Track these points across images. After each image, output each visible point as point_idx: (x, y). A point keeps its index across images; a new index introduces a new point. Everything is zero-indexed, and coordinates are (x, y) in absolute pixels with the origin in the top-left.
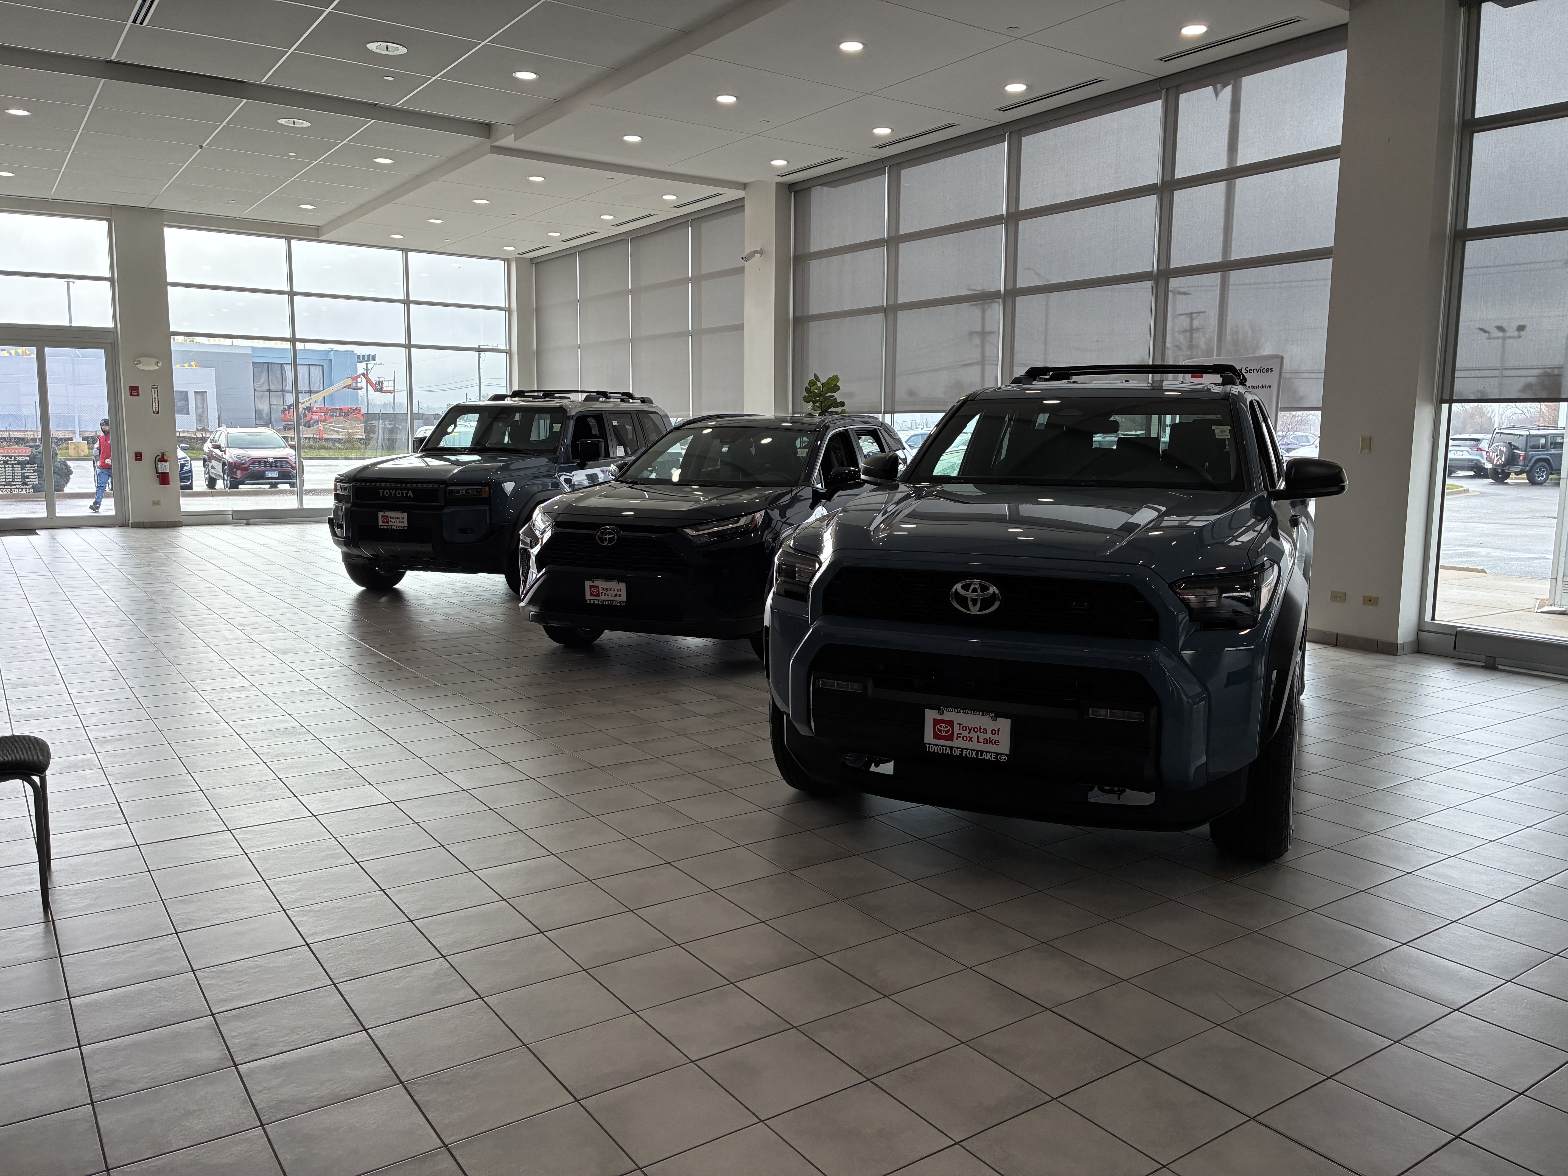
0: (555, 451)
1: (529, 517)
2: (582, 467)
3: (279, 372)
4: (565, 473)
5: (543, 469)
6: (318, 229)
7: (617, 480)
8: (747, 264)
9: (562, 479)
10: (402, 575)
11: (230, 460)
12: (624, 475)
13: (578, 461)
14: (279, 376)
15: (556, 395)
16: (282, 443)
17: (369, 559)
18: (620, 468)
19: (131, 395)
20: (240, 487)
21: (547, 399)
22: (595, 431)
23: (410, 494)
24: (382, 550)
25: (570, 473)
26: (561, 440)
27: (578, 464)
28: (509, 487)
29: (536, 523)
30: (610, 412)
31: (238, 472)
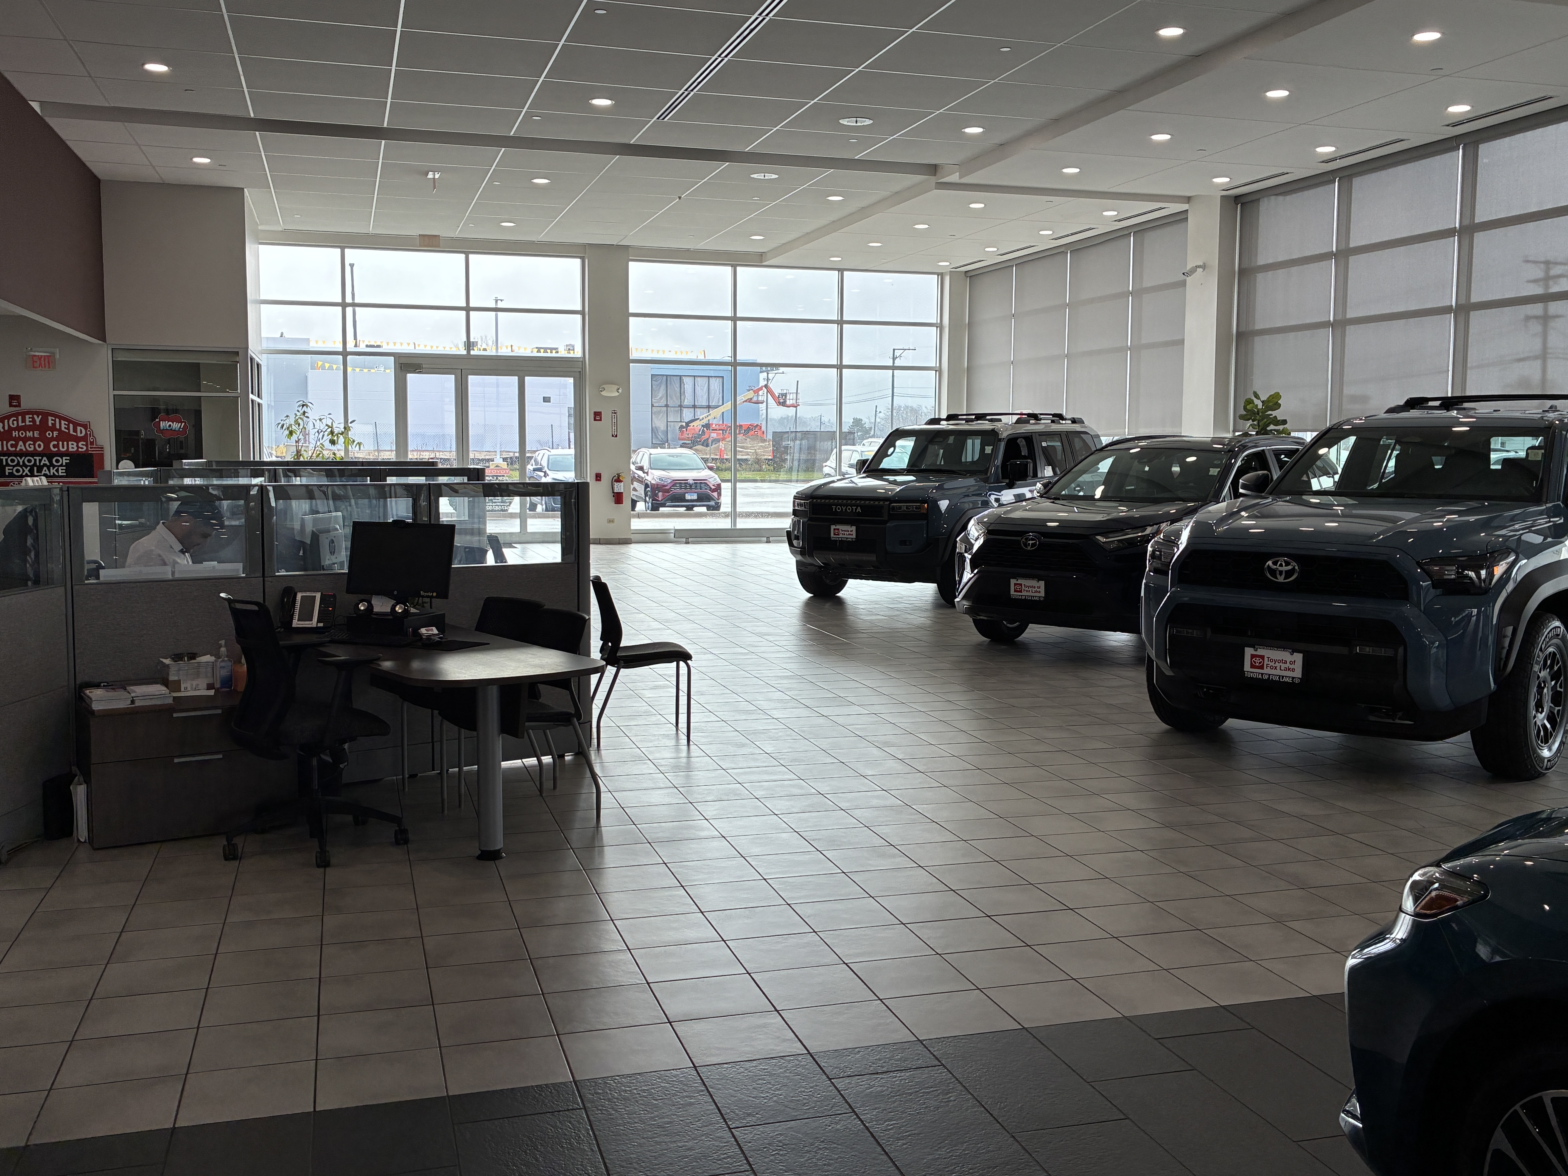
0: (986, 471)
1: (964, 527)
2: (1010, 486)
3: (678, 385)
4: (993, 493)
5: (972, 489)
6: (762, 255)
7: (1041, 496)
8: (1189, 279)
9: (993, 498)
10: (845, 583)
11: (653, 482)
12: (1048, 492)
13: (1007, 481)
14: (678, 390)
15: (988, 417)
16: (701, 464)
17: (820, 567)
18: (1045, 486)
19: (595, 420)
20: (661, 509)
21: (979, 422)
22: (1024, 452)
23: (859, 510)
24: (832, 558)
25: (1000, 492)
26: (992, 460)
27: (1007, 484)
28: (944, 504)
29: (971, 532)
30: (1040, 434)
31: (660, 494)
